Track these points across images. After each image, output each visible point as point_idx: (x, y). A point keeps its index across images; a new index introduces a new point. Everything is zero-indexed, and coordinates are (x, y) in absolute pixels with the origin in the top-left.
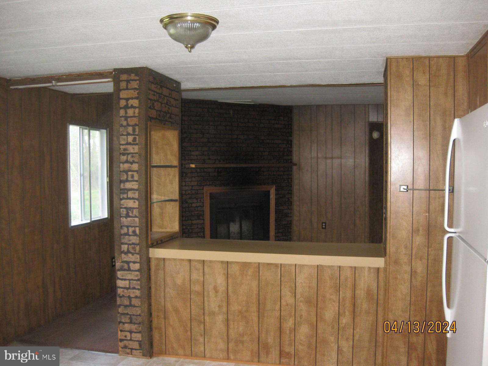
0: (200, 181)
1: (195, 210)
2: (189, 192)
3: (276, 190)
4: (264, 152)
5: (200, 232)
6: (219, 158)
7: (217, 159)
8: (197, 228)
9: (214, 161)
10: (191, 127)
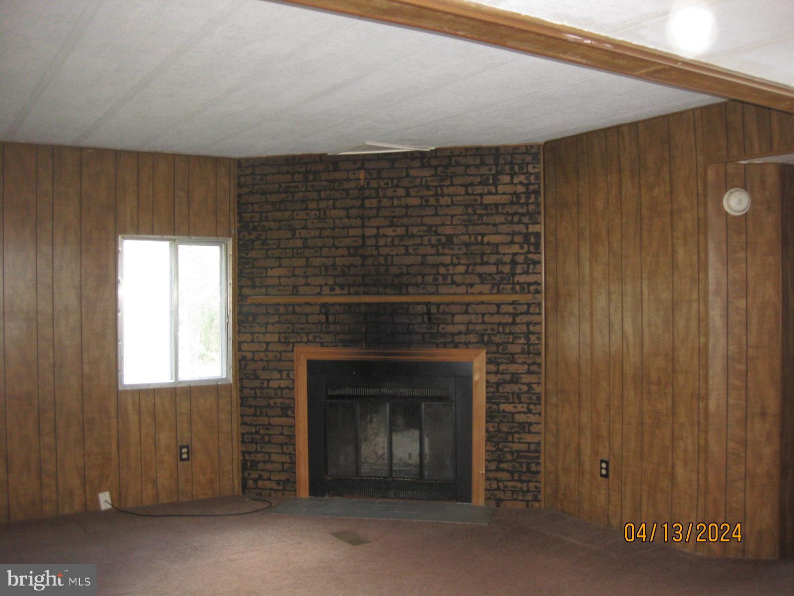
0: (285, 332)
1: (276, 394)
2: (262, 355)
3: (489, 362)
4: (455, 265)
5: (286, 444)
6: (331, 281)
7: (326, 284)
8: (282, 434)
9: (318, 290)
10: (266, 217)
